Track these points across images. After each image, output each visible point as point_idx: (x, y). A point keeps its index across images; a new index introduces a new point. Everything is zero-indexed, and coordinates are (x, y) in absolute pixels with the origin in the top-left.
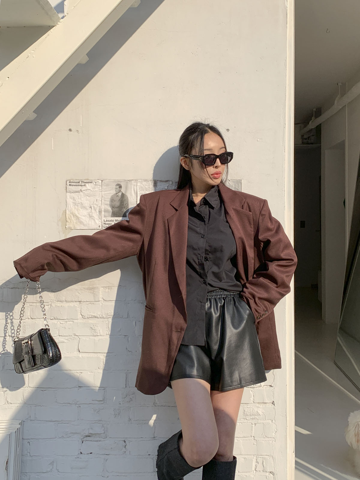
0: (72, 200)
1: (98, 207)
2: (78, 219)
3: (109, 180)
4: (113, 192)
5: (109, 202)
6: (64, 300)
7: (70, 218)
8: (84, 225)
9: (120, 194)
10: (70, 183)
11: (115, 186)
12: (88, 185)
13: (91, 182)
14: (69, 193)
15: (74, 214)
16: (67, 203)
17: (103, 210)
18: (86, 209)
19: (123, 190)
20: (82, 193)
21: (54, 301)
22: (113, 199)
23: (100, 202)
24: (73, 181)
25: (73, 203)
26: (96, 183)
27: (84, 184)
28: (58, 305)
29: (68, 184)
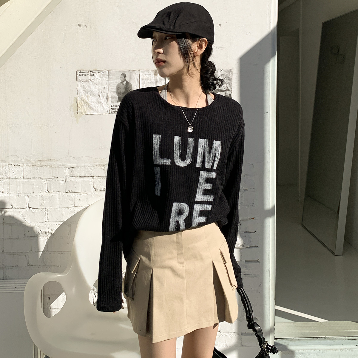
0: (82, 89)
1: (106, 95)
2: (89, 105)
3: (115, 70)
4: (119, 81)
5: (115, 89)
6: (78, 176)
7: (81, 104)
8: (93, 110)
9: (125, 82)
10: (80, 73)
11: (120, 76)
12: (97, 74)
13: (99, 72)
14: (80, 82)
15: (84, 100)
16: (79, 91)
17: (110, 96)
18: (95, 96)
19: (127, 79)
20: (91, 82)
21: (69, 176)
22: (119, 87)
23: (108, 90)
24: (83, 71)
25: (83, 91)
26: (103, 73)
27: (93, 74)
28: (73, 180)
29: (78, 73)
